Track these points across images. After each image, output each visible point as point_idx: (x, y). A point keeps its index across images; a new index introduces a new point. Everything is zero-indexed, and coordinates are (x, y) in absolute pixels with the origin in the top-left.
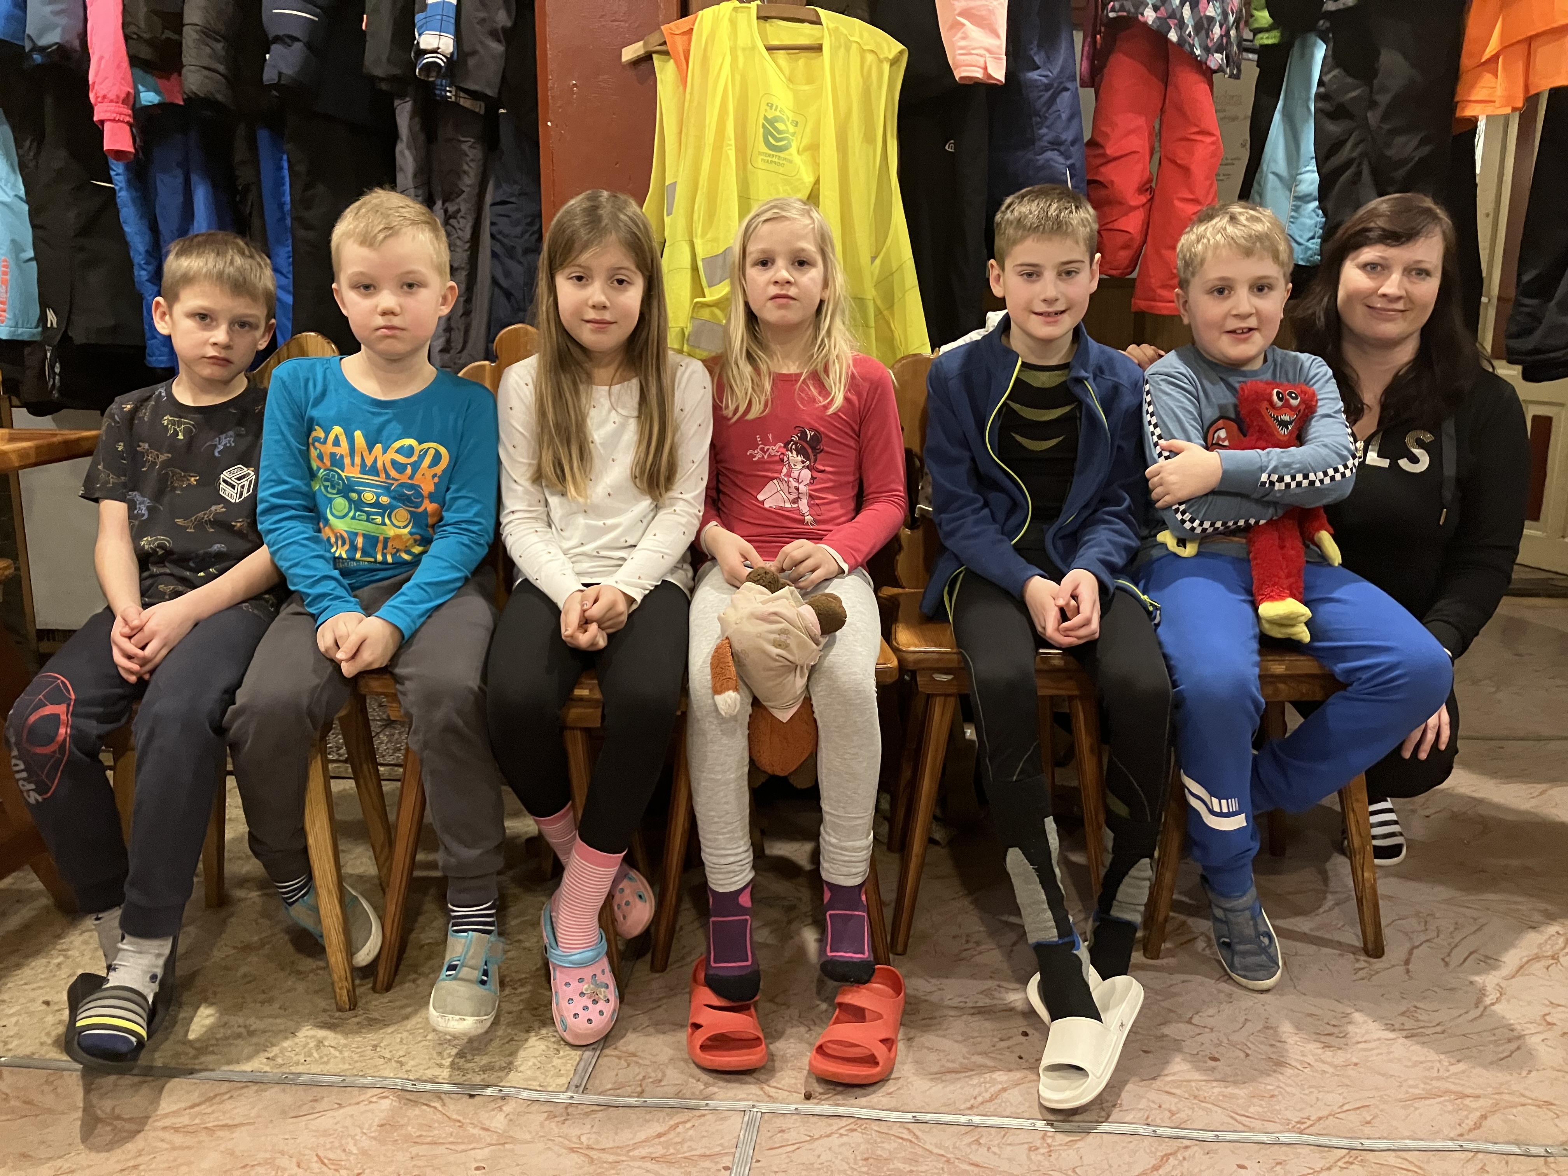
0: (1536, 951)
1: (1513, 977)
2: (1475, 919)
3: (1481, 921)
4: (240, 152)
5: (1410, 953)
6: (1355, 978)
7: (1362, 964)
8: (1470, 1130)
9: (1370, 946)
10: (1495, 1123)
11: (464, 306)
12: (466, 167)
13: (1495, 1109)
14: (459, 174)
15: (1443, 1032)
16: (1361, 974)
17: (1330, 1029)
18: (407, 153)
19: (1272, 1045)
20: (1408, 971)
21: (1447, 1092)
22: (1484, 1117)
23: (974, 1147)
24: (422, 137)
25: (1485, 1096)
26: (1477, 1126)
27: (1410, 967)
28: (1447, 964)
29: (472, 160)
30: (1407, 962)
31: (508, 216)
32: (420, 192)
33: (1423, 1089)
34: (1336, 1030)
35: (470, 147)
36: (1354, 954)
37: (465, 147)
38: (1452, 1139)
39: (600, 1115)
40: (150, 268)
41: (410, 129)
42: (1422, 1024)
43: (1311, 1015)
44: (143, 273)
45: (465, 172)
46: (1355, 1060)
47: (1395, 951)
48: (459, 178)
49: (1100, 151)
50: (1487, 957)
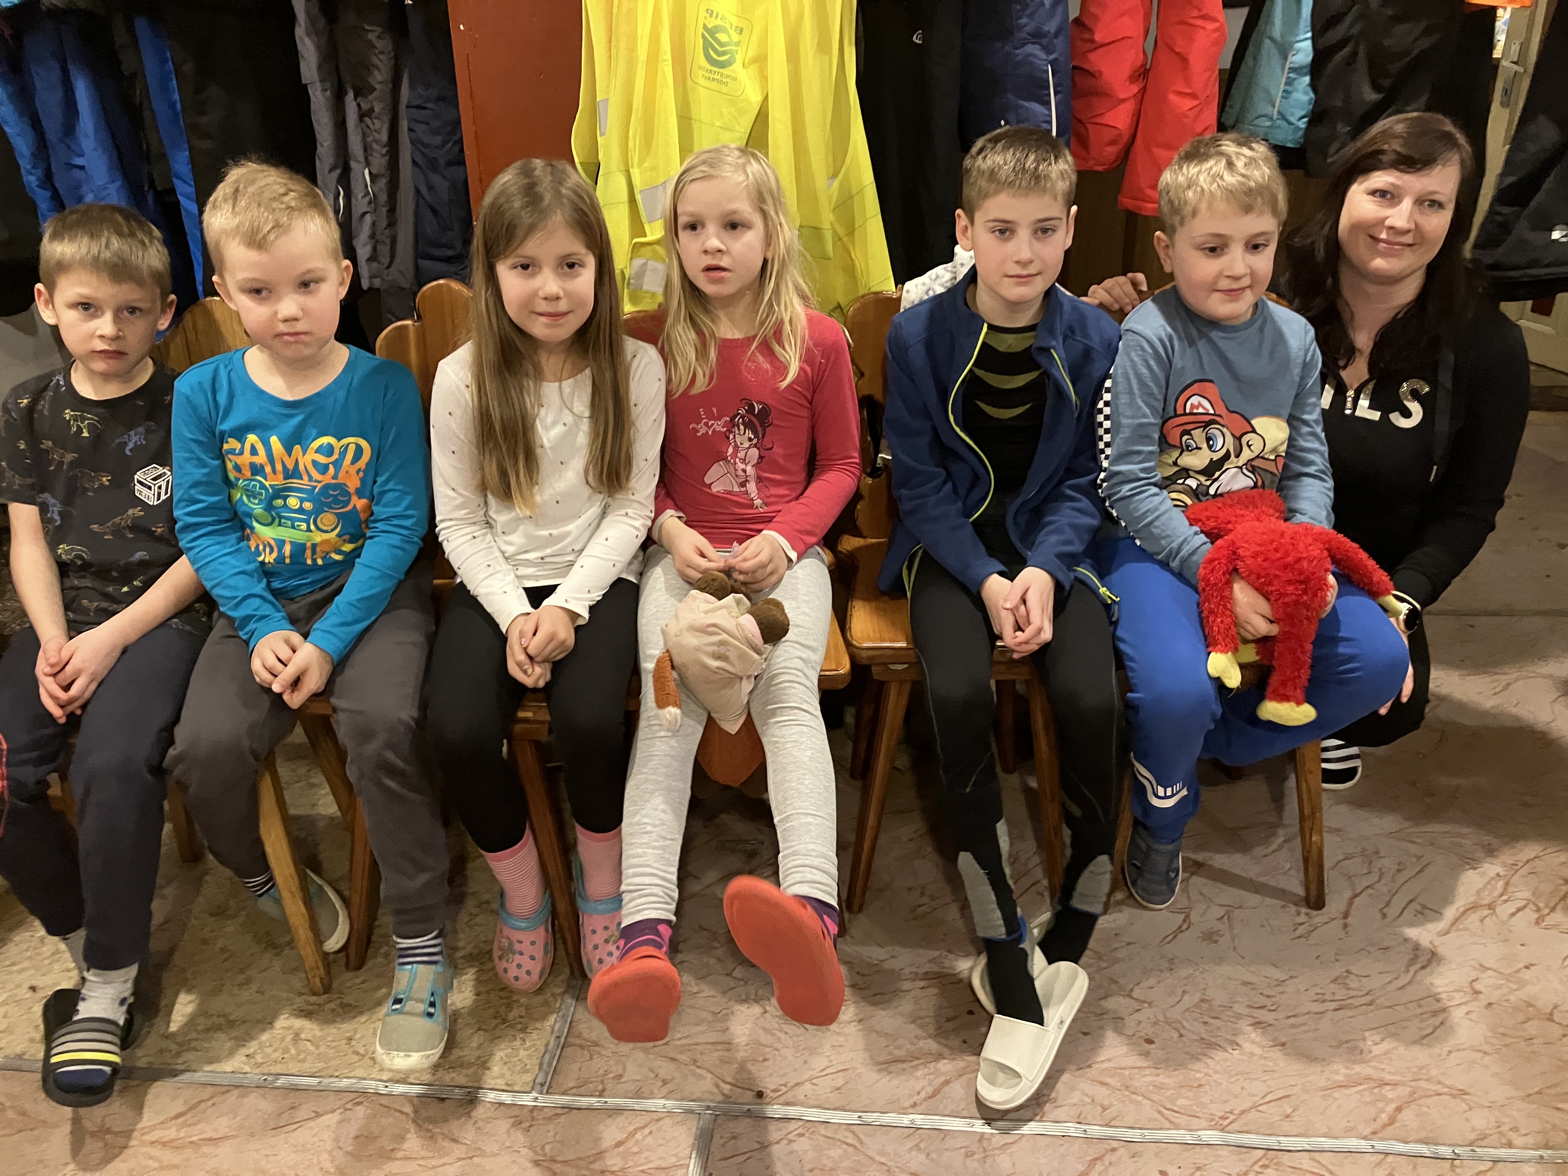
0: (1472, 899)
1: (1447, 932)
2: (1419, 858)
3: (1425, 861)
4: (120, 37)
5: (1350, 903)
6: (1293, 936)
7: (1302, 918)
8: (1385, 1126)
9: (1312, 900)
10: (1407, 1116)
11: (388, 217)
12: (375, 61)
13: (1412, 1099)
14: (369, 67)
15: (1370, 1004)
16: (1301, 930)
17: (1262, 1001)
18: (307, 41)
19: (1205, 1023)
20: (1345, 926)
21: (1368, 1079)
22: (1399, 1109)
23: (914, 1153)
24: (322, 22)
25: (1403, 1084)
26: (1392, 1121)
27: (1350, 920)
28: (1384, 916)
29: (382, 53)
30: (1346, 915)
31: (427, 124)
32: (328, 85)
33: (1346, 1076)
34: (1268, 1002)
35: (379, 37)
36: (1296, 905)
37: (371, 36)
38: (1365, 1138)
39: (562, 1119)
40: (39, 172)
41: (307, 12)
42: (1352, 993)
43: (1246, 984)
44: (32, 178)
45: (377, 68)
46: (1284, 1040)
47: (1335, 904)
48: (370, 73)
49: (1087, 36)
50: (1424, 907)
